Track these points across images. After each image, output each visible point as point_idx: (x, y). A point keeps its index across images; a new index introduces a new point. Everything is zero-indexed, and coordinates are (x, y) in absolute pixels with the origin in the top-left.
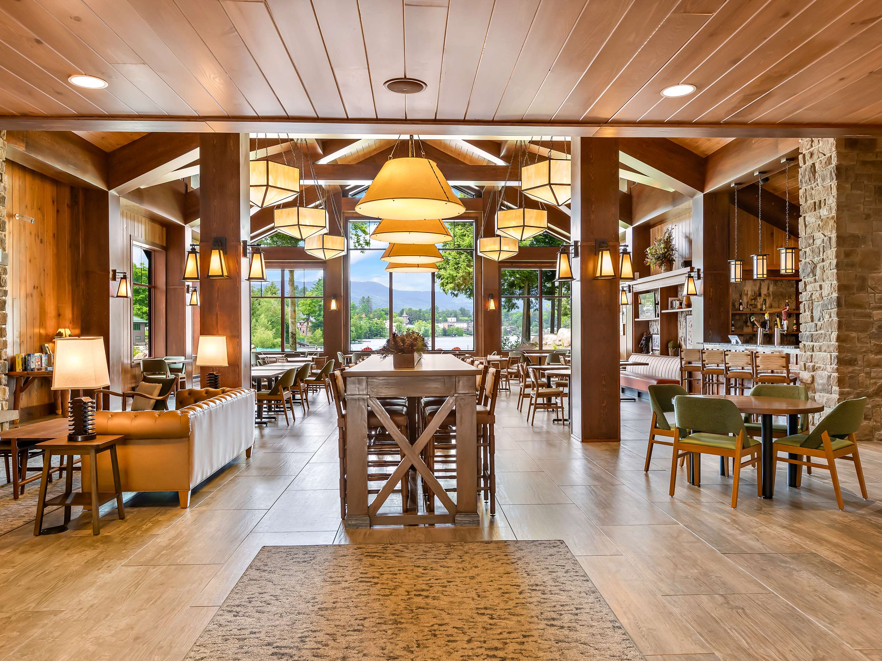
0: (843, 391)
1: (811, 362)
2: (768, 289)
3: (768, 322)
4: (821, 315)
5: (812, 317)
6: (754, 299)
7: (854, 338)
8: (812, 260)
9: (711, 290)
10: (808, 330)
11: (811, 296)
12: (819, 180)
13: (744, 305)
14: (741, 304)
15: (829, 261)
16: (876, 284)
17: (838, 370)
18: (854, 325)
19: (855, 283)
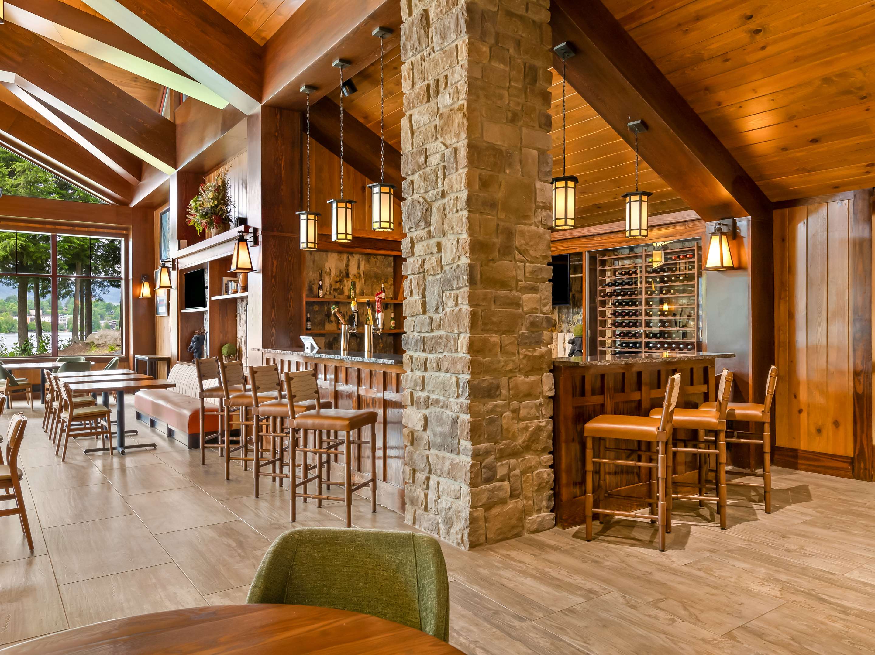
0: (479, 450)
1: (423, 390)
2: (359, 267)
3: (356, 314)
4: (440, 300)
5: (424, 304)
6: (340, 281)
7: (495, 345)
8: (424, 195)
9: (275, 262)
10: (418, 329)
11: (422, 265)
12: (435, 40)
13: (326, 288)
14: (320, 287)
15: (453, 196)
16: (527, 244)
17: (470, 409)
18: (495, 319)
19: (496, 240)
